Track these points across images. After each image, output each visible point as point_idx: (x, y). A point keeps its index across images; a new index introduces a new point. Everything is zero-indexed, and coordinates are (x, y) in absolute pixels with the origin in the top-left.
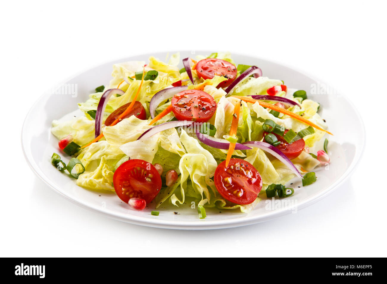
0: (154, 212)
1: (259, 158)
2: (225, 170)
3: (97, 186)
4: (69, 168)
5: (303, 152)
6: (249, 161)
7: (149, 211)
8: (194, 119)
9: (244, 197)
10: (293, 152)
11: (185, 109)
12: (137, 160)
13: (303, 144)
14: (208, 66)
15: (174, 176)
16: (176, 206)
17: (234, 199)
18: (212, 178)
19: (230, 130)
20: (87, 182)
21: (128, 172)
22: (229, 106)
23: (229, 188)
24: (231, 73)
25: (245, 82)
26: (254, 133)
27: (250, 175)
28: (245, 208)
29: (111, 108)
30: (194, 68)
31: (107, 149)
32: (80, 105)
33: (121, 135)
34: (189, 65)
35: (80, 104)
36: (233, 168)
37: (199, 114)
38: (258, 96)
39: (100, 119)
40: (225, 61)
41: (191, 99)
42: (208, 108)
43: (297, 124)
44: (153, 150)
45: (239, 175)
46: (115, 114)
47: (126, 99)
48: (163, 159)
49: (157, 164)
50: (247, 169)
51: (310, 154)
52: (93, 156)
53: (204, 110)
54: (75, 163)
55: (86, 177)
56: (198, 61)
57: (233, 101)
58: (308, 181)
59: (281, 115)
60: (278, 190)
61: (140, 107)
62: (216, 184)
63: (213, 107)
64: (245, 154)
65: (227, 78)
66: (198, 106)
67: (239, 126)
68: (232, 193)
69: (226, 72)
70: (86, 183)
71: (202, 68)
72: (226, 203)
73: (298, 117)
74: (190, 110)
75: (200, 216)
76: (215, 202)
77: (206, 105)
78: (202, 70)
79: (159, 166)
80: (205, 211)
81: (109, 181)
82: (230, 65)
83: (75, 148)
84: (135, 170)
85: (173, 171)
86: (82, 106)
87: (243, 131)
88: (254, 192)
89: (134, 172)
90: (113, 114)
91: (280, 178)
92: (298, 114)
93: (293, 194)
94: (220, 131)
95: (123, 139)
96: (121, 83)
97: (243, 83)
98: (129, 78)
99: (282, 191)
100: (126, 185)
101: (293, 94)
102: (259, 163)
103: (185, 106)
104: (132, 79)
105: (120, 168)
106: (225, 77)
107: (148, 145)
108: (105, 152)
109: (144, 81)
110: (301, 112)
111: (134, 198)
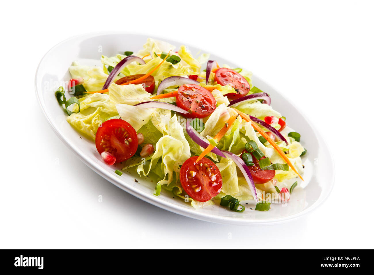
0: (118, 171)
1: (229, 168)
2: (195, 164)
3: (82, 129)
4: (67, 104)
5: (270, 182)
6: (219, 167)
7: (115, 169)
8: (190, 111)
9: (200, 194)
10: (261, 177)
11: (187, 100)
12: (125, 122)
13: (273, 175)
14: (227, 75)
15: (150, 150)
16: (139, 174)
17: (190, 192)
18: (180, 166)
19: (217, 134)
20: (76, 121)
21: (113, 129)
22: (225, 114)
23: (190, 181)
24: (243, 89)
25: (251, 103)
26: (236, 147)
27: (214, 178)
28: (196, 204)
29: (128, 72)
30: (214, 71)
31: (106, 103)
32: (103, 58)
33: (123, 96)
34: (211, 67)
35: (104, 56)
36: (201, 166)
37: (197, 109)
38: (256, 118)
39: (113, 76)
40: (243, 78)
41: (197, 94)
42: (207, 108)
43: (277, 157)
44: (143, 121)
45: (204, 174)
46: (128, 78)
47: (144, 70)
48: (148, 132)
49: (141, 133)
50: (213, 172)
51: (276, 187)
52: (92, 103)
53: (203, 108)
54: (74, 101)
55: (77, 118)
56: (221, 67)
57: (231, 112)
58: (261, 207)
59: (268, 143)
60: (232, 203)
61: (151, 82)
62: (181, 172)
63: (212, 109)
64: (219, 160)
65: (238, 92)
66: (199, 102)
67: (225, 135)
68: (191, 186)
69: (239, 87)
70: (75, 123)
71: (221, 74)
72: (182, 192)
73: (280, 151)
74: (190, 102)
75: (155, 192)
76: (173, 187)
77: (207, 104)
78: (220, 76)
79: (141, 135)
80: (161, 189)
81: (94, 130)
82: (246, 83)
83: (81, 90)
84: (119, 130)
85: (151, 146)
86: (104, 59)
87: (227, 141)
88: (210, 194)
89: (118, 131)
90: (127, 78)
91: (239, 194)
92: (282, 149)
93: (243, 212)
94: (208, 132)
95: (123, 100)
96: (147, 56)
97: (249, 102)
98: (155, 53)
99: (234, 204)
100: (106, 138)
101: (289, 132)
102: (227, 173)
103: (188, 97)
104: (156, 55)
105: (108, 122)
106: (236, 90)
107: (141, 114)
108: (103, 104)
109: (165, 61)
110: (285, 149)
111: (107, 152)
